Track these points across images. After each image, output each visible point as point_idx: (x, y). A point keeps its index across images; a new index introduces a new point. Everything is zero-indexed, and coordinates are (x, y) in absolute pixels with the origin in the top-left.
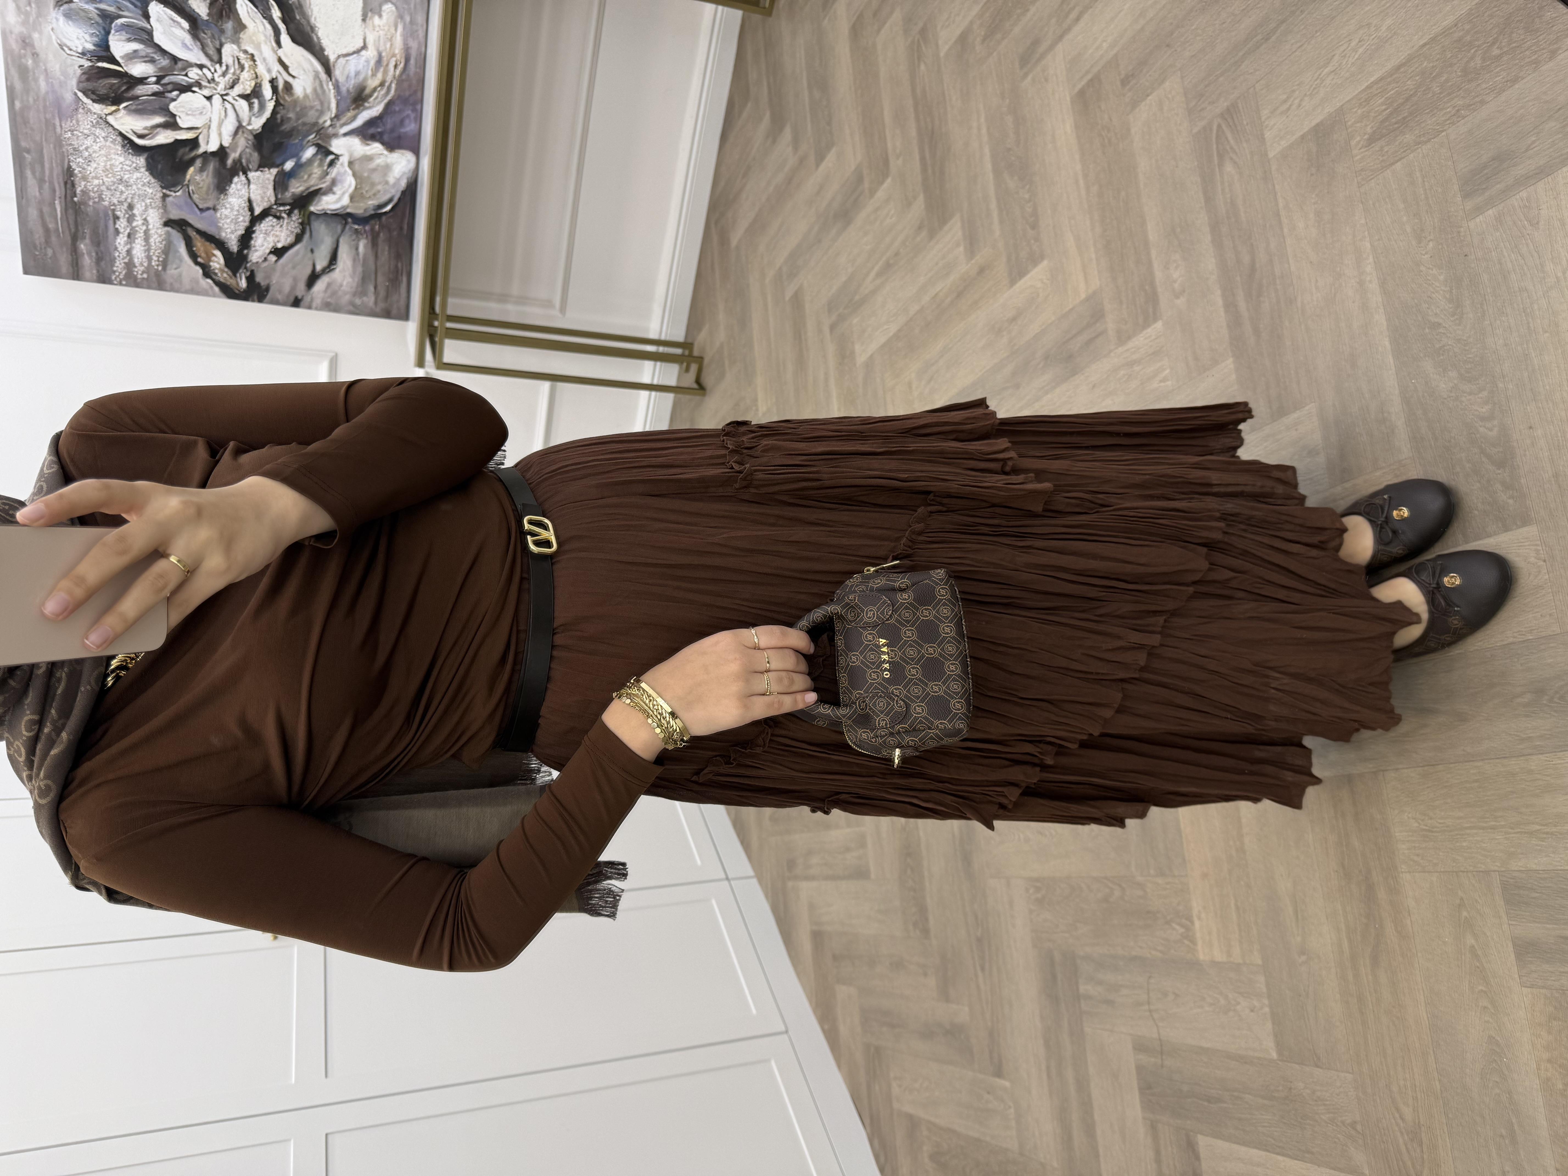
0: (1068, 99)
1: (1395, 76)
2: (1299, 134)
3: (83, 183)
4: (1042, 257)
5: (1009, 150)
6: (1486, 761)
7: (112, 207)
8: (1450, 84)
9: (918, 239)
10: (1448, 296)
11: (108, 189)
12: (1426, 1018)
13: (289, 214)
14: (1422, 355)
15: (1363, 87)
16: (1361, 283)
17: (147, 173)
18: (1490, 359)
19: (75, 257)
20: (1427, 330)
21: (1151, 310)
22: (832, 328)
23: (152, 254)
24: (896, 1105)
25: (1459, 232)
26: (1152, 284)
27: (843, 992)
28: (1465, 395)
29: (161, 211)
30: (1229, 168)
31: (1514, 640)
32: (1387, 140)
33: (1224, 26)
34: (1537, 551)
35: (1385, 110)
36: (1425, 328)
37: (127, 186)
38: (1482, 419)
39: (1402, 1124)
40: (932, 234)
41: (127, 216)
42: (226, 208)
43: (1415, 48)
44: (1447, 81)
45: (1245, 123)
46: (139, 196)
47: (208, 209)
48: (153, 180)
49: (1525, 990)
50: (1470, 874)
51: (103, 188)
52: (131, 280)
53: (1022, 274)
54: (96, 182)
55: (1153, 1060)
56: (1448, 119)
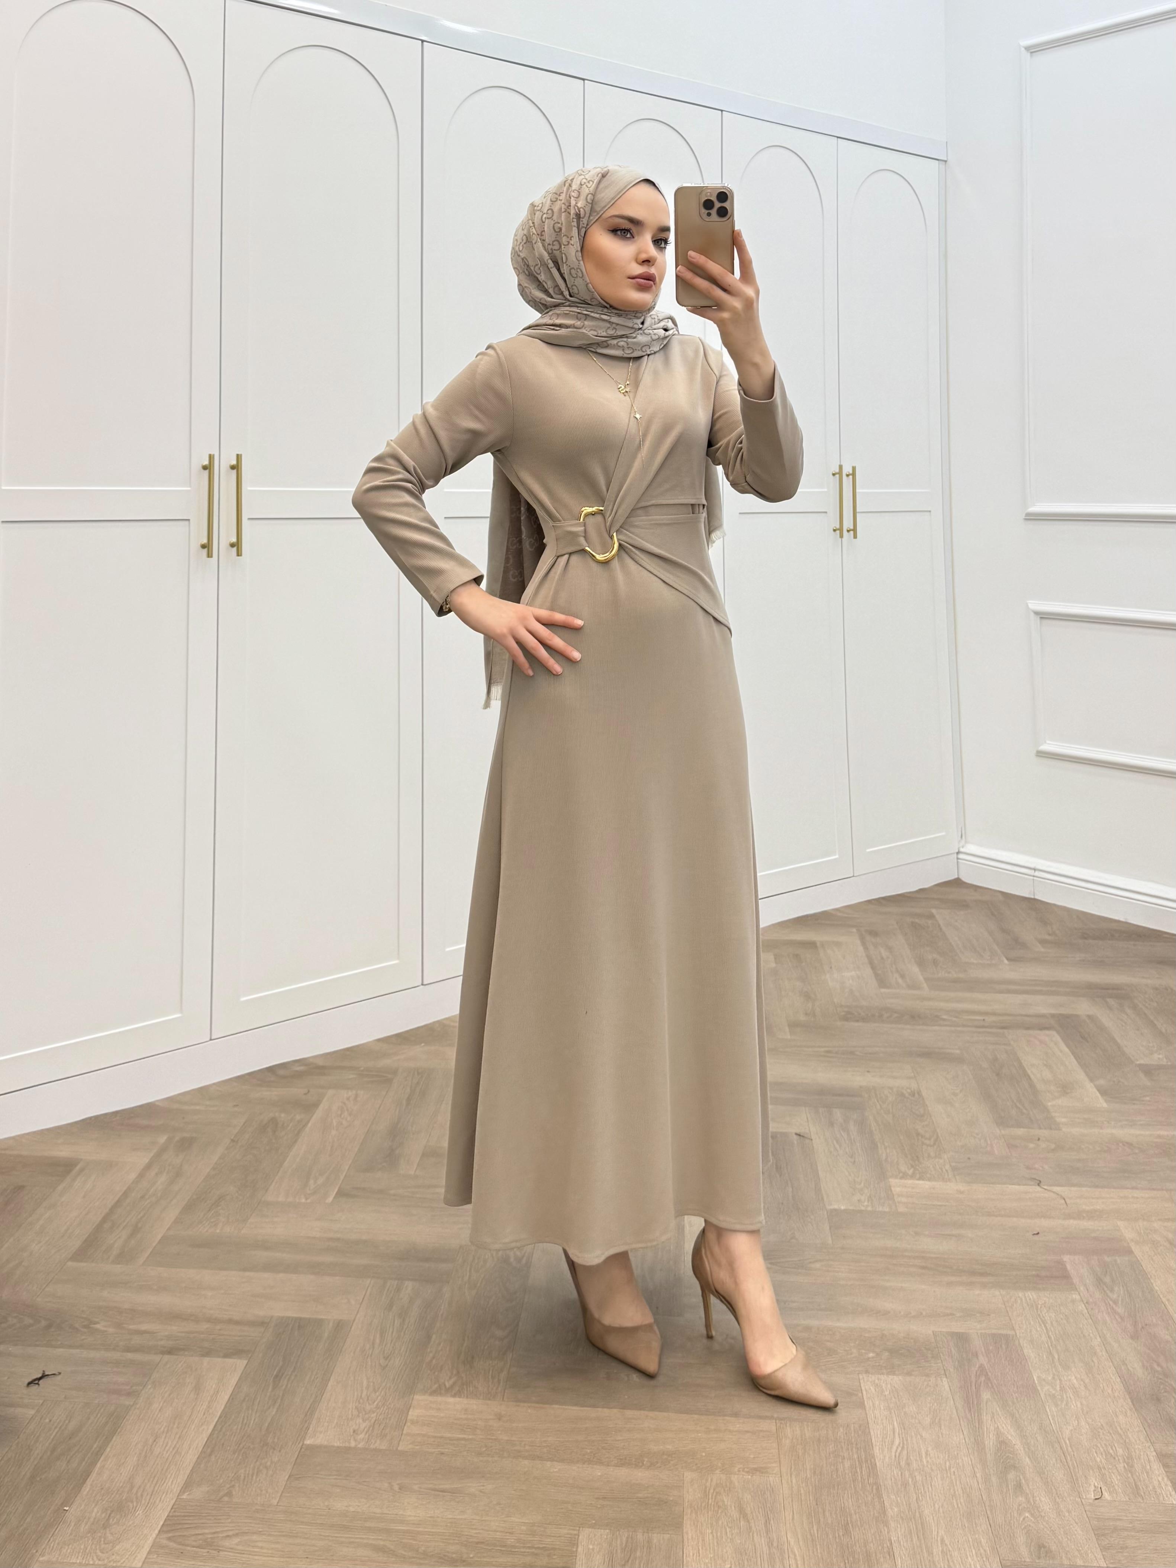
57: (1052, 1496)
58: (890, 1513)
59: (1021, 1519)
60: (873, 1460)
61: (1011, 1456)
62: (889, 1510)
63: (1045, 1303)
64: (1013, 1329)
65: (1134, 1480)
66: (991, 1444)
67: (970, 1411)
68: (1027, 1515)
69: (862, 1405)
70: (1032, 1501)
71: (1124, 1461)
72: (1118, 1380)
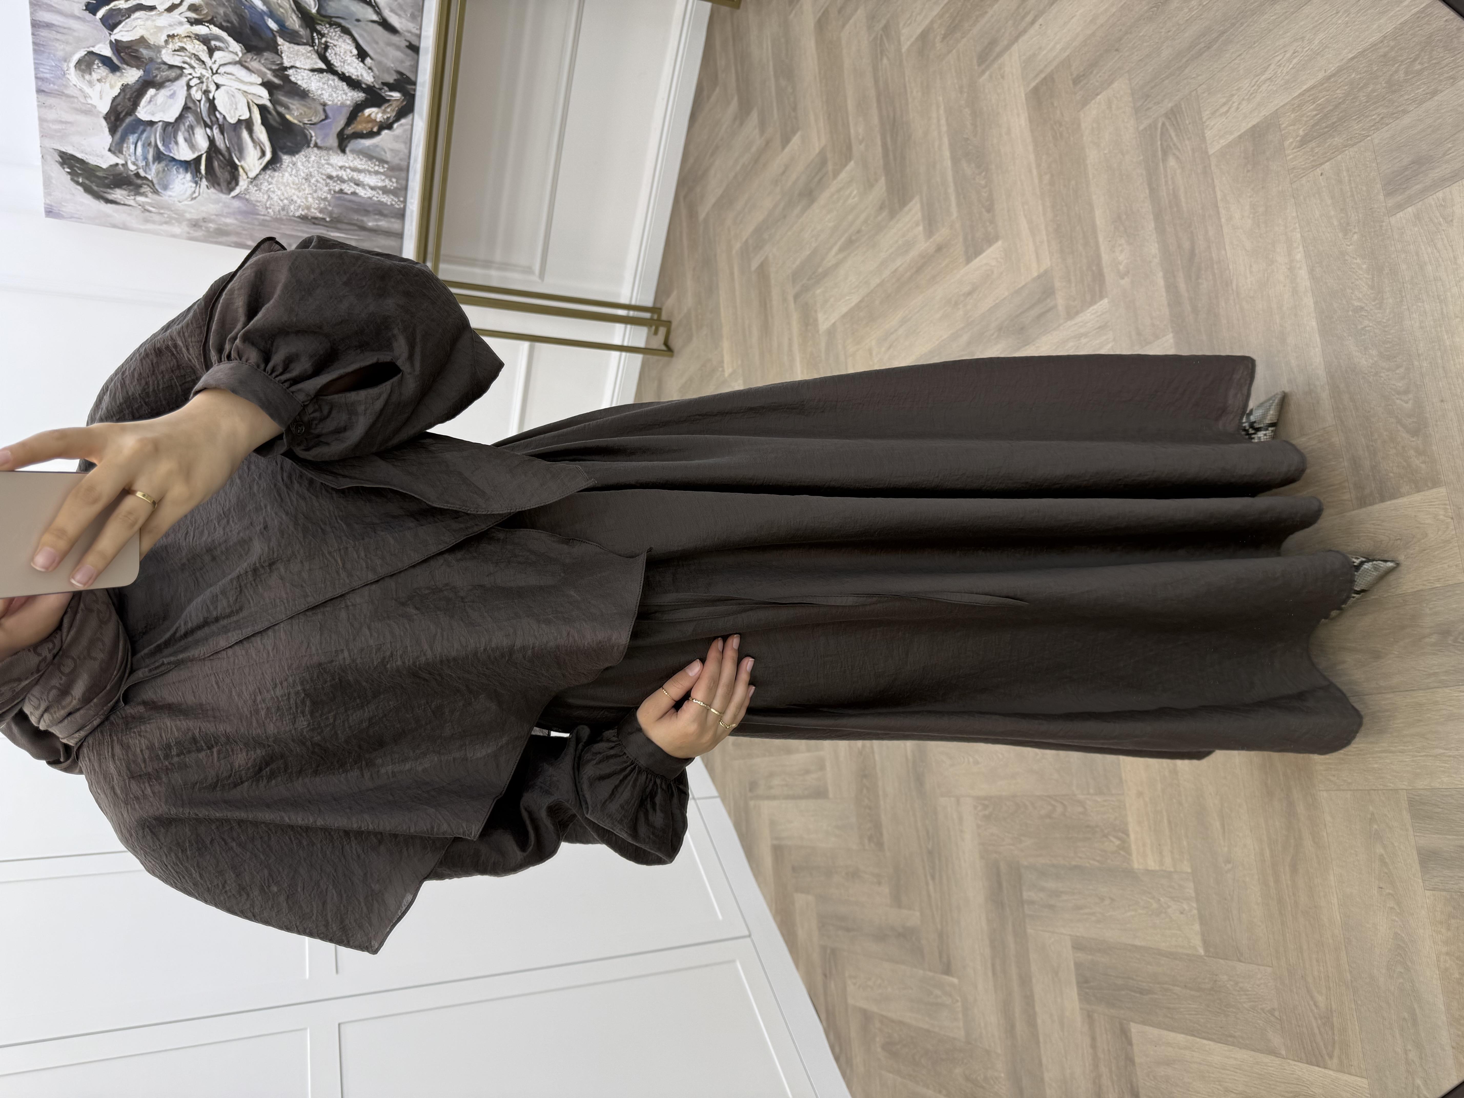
0: (1023, 95)
1: (1325, 85)
2: (1237, 134)
4: (997, 238)
5: (967, 139)
6: (1398, 693)
8: (1375, 94)
9: (880, 218)
10: (1370, 283)
12: (1339, 918)
14: (1345, 335)
15: (1296, 94)
16: (1291, 269)
18: (1407, 340)
20: (1350, 313)
21: (1097, 289)
22: (796, 297)
24: (851, 1001)
25: (1381, 226)
26: (1099, 265)
27: (801, 900)
28: (1384, 371)
30: (1172, 162)
31: (1424, 587)
32: (1317, 142)
33: (1169, 34)
34: (1446, 510)
35: (1316, 115)
36: (1348, 311)
38: (1399, 393)
39: (1316, 1011)
40: (893, 214)
43: (1344, 61)
44: (1373, 91)
45: (1187, 122)
49: (1428, 893)
50: (1380, 792)
53: (977, 253)
55: (1090, 957)
56: (1373, 126)
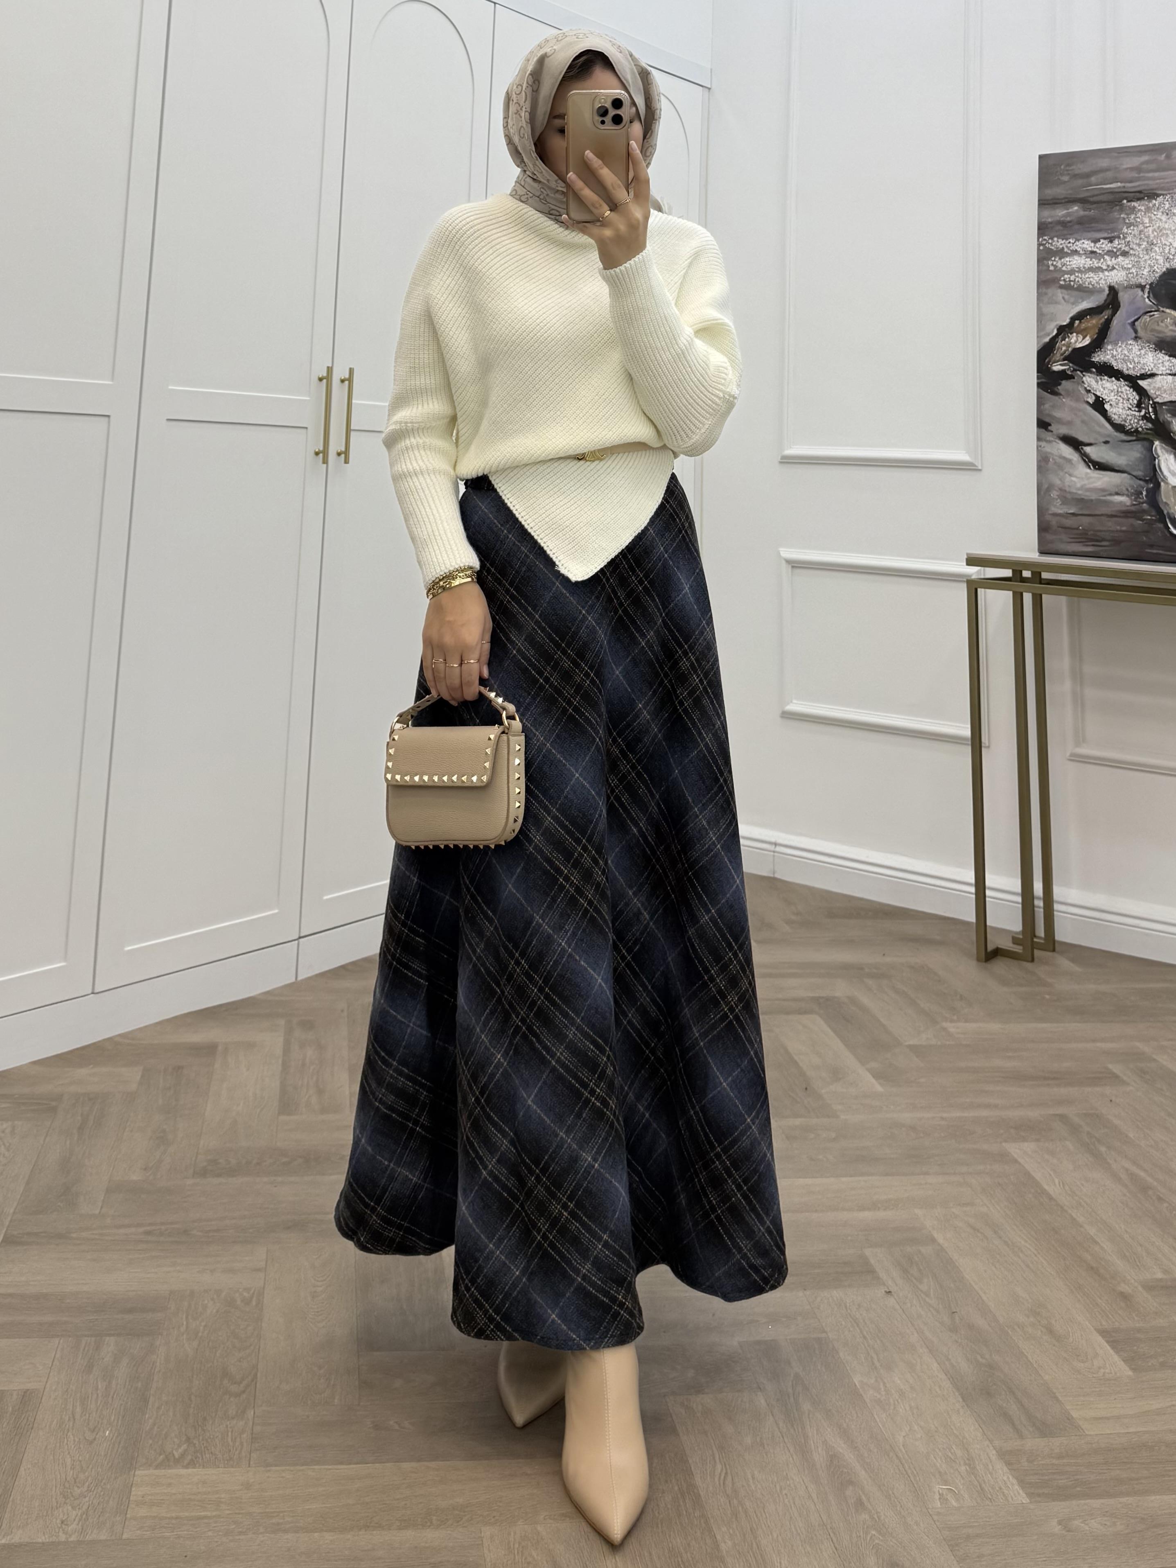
3: (1143, 208)
7: (1121, 236)
11: (1141, 231)
13: (1144, 418)
17: (1164, 269)
19: (1060, 201)
23: (1077, 274)
29: (1126, 284)
37: (1147, 250)
41: (1115, 250)
42: (1140, 350)
46: (1140, 262)
47: (1136, 331)
48: (1157, 275)
51: (1141, 227)
52: (1044, 256)
54: (1146, 220)
57: (897, 1510)
58: (723, 1546)
59: (869, 1538)
60: (696, 1491)
61: (845, 1470)
62: (723, 1544)
63: (853, 1301)
64: (826, 1332)
65: (978, 1481)
66: (821, 1459)
67: (792, 1426)
68: (874, 1532)
69: (674, 1431)
70: (875, 1516)
71: (965, 1464)
72: (943, 1376)
